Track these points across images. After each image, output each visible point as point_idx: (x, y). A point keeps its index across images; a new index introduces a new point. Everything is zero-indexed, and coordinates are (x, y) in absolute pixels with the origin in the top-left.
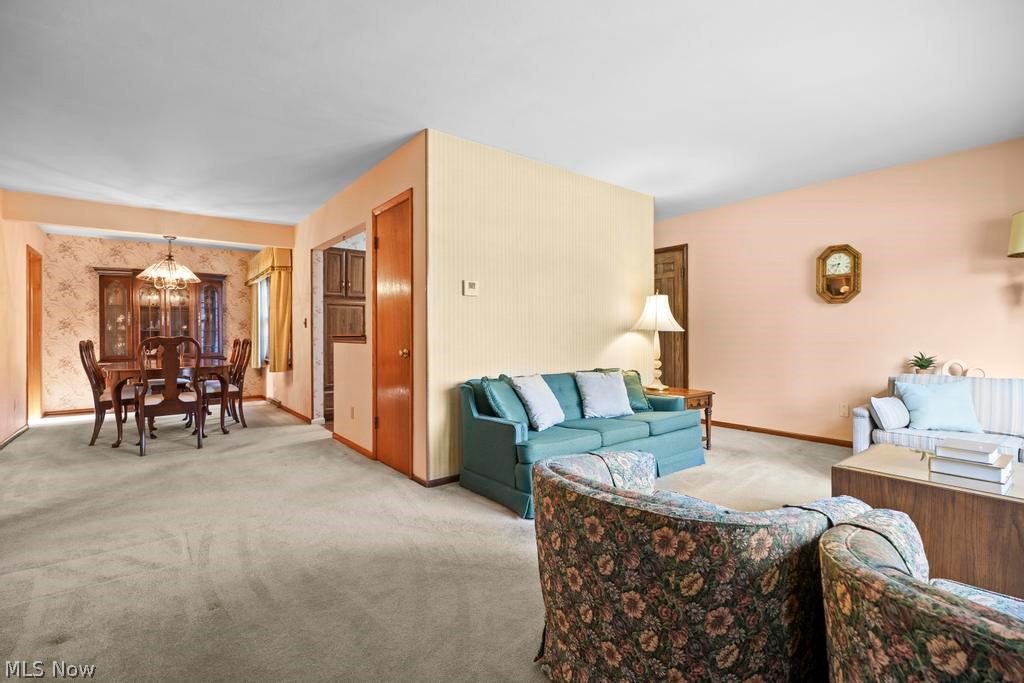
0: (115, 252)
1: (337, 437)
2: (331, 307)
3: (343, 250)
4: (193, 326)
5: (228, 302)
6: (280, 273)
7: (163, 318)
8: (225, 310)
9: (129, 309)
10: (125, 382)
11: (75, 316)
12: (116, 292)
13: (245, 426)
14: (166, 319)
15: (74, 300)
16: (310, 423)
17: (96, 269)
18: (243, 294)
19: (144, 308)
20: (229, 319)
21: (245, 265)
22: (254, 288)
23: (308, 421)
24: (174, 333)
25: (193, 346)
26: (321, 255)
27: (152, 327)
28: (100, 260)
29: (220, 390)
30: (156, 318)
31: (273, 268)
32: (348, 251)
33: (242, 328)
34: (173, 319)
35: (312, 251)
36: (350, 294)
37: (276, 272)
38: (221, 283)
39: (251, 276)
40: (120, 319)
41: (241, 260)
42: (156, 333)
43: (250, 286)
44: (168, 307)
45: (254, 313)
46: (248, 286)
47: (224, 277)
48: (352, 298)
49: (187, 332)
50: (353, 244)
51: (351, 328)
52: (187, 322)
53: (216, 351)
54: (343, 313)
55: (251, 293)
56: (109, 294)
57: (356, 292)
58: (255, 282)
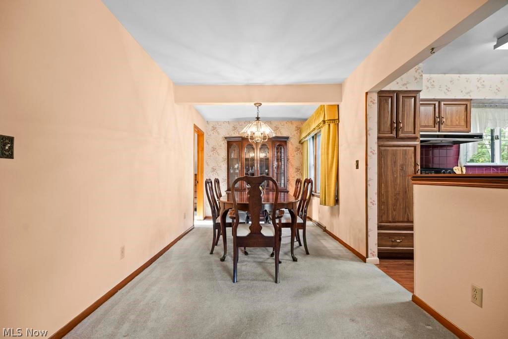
0: (235, 128)
1: (415, 299)
2: (383, 148)
3: (394, 92)
4: (271, 170)
5: (289, 155)
6: (329, 125)
7: (256, 165)
8: (288, 160)
9: (240, 161)
10: (228, 211)
11: (218, 165)
12: (234, 150)
13: (308, 253)
14: (257, 166)
15: (218, 156)
16: (365, 261)
17: (226, 138)
18: (298, 149)
19: (247, 160)
20: (290, 165)
21: (300, 130)
22: (305, 145)
23: (364, 259)
24: (261, 174)
25: (271, 183)
26: (375, 97)
27: (250, 171)
28: (228, 134)
29: (290, 221)
30: (252, 166)
31: (324, 122)
32: (398, 93)
33: (297, 172)
34: (261, 167)
35: (367, 93)
36: (401, 135)
37: (327, 126)
38: (286, 142)
39: (304, 135)
40: (236, 166)
41: (296, 127)
42: (253, 174)
43: (302, 144)
44: (258, 158)
45: (305, 161)
46: (301, 143)
47: (287, 138)
48: (403, 139)
49: (268, 174)
50: (404, 85)
51: (402, 169)
52: (268, 168)
53: (282, 186)
54: (394, 154)
55: (302, 148)
56: (232, 152)
57: (407, 132)
58: (306, 139)
